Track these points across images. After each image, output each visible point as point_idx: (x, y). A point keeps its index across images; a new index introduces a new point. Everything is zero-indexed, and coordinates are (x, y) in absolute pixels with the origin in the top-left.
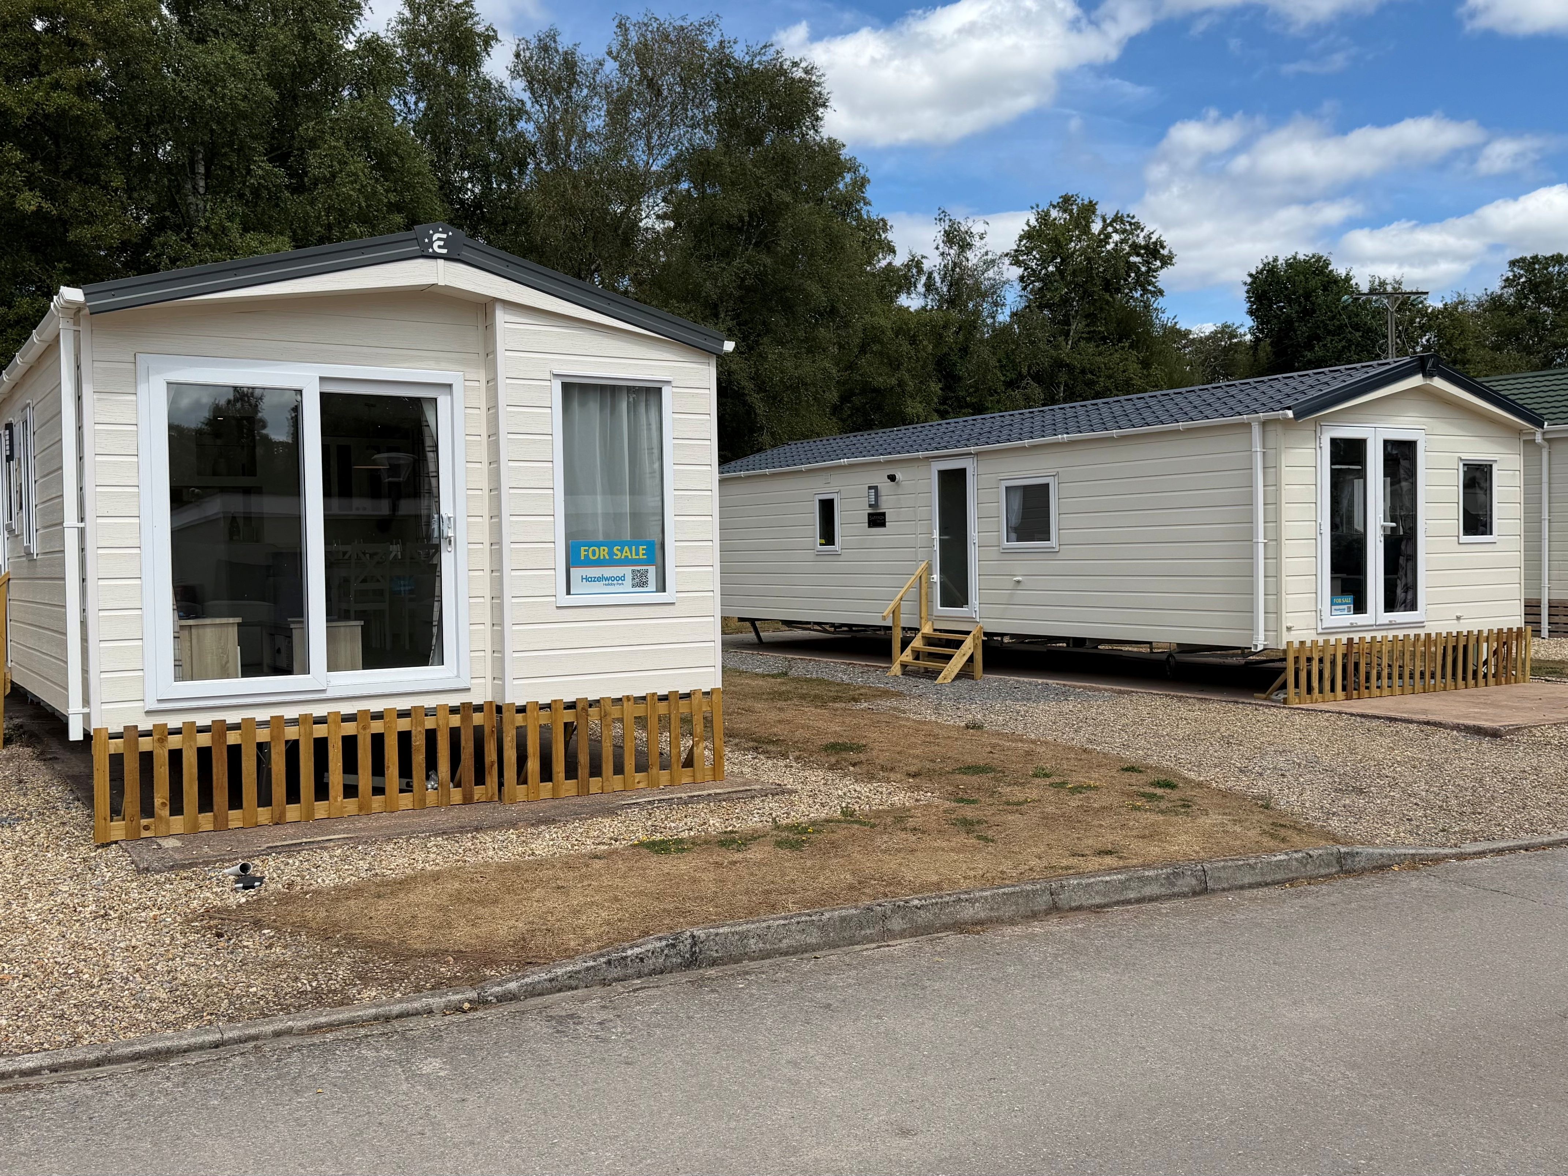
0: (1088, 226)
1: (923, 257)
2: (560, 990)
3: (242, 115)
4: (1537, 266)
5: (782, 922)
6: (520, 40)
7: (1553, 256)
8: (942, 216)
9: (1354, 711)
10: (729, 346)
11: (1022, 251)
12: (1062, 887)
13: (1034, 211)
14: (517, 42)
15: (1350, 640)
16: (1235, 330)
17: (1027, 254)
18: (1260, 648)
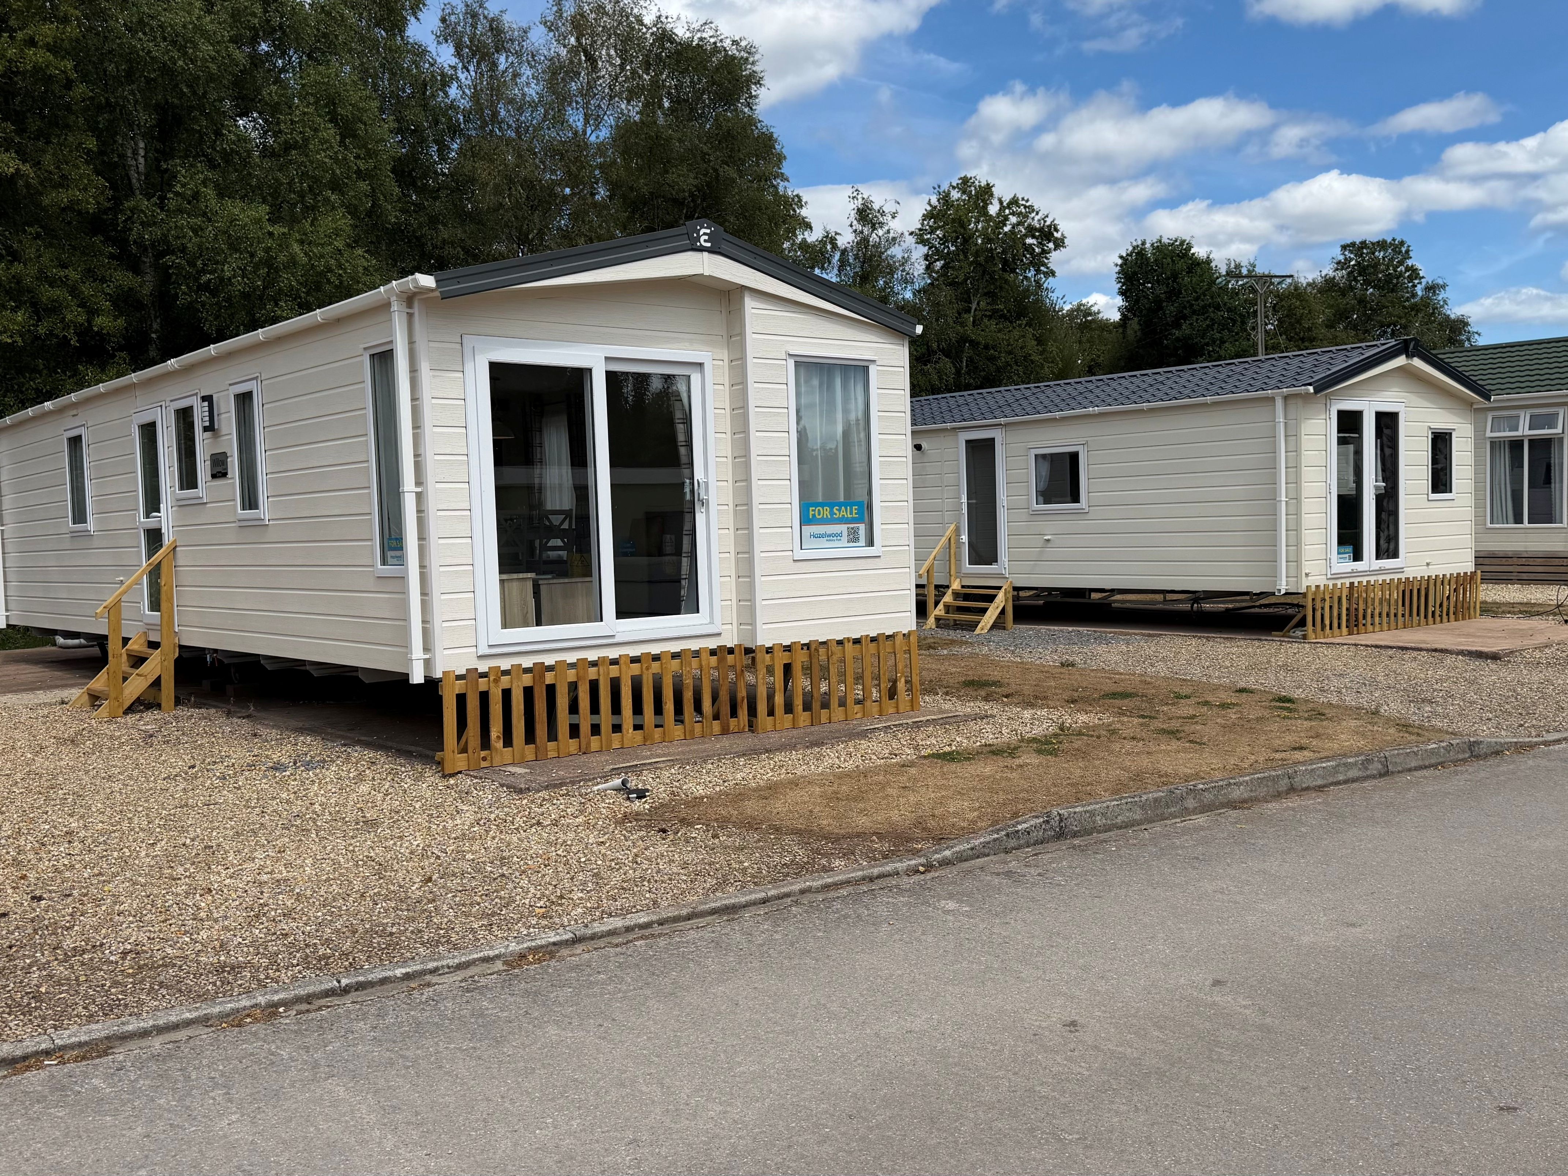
0: (985, 207)
1: (836, 234)
2: (978, 857)
3: (211, 78)
4: (1365, 251)
5: (1116, 803)
6: (445, 5)
7: (1378, 242)
8: (855, 194)
9: (1369, 643)
10: (919, 329)
11: (926, 230)
12: (1296, 772)
13: (936, 191)
14: (443, 6)
15: (1352, 584)
16: (1089, 309)
17: (930, 233)
18: (1283, 592)
